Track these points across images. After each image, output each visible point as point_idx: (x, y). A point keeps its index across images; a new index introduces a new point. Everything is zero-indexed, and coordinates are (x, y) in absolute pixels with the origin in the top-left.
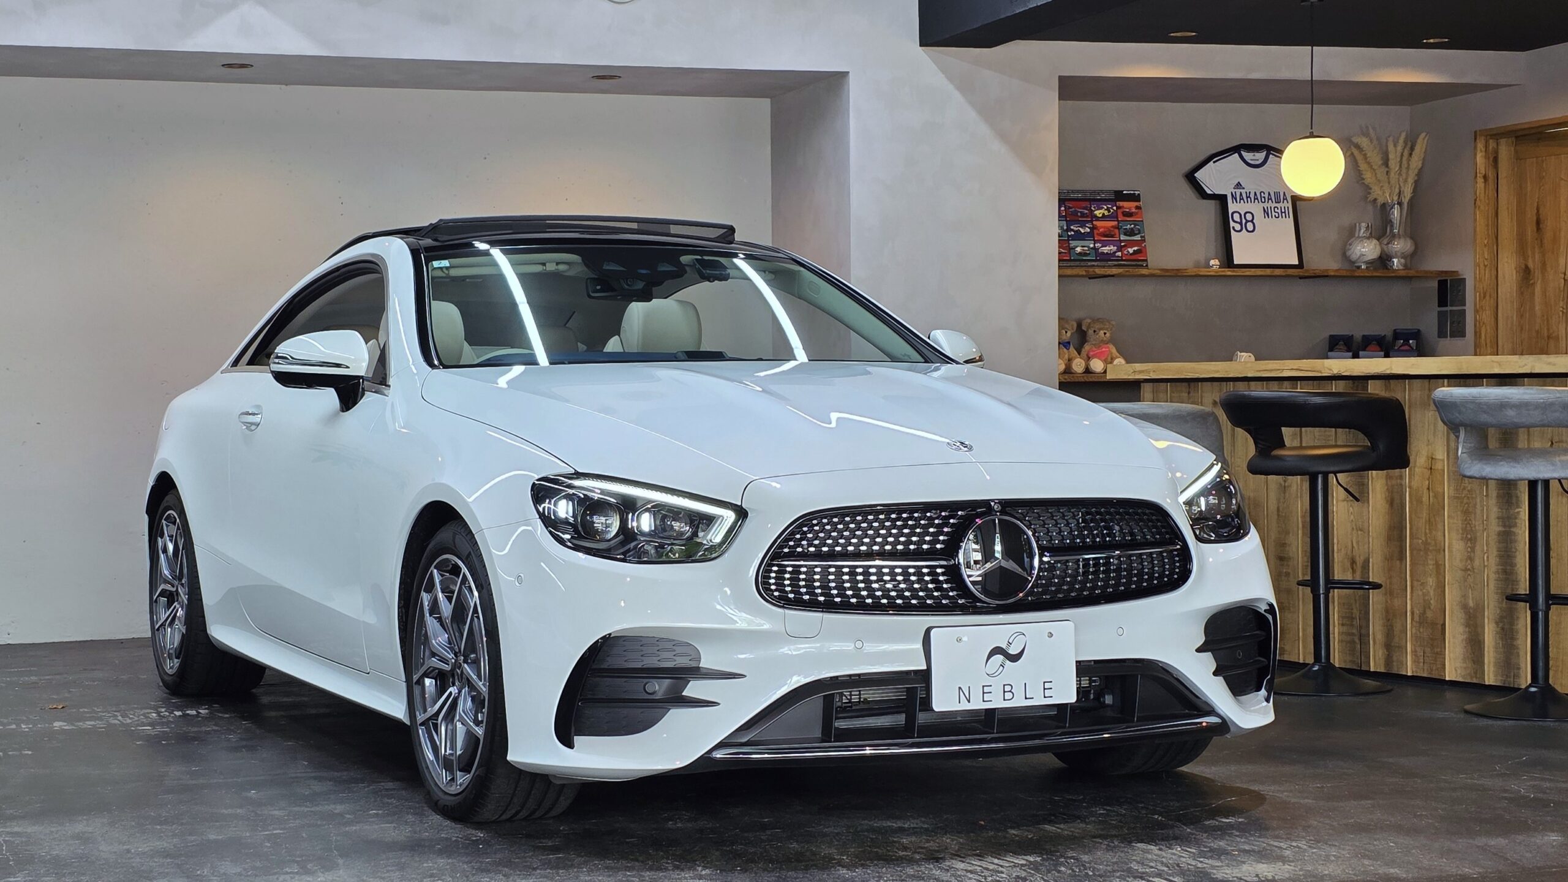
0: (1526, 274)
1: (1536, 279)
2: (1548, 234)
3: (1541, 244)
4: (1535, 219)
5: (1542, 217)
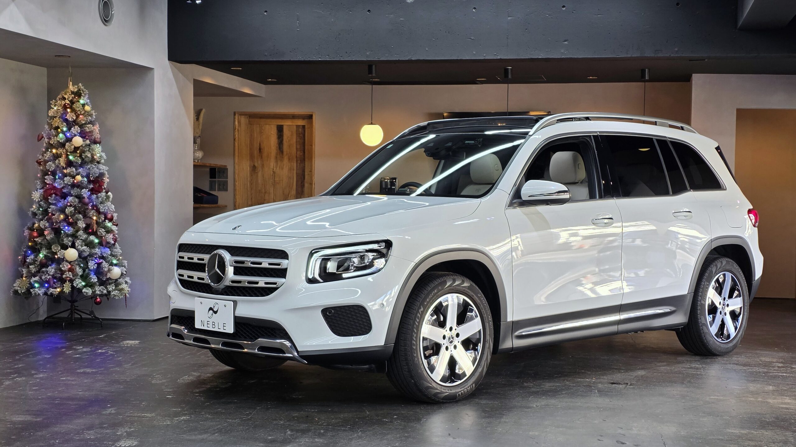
0: (254, 169)
1: (259, 170)
2: (265, 154)
3: (262, 157)
4: (259, 148)
5: (262, 147)
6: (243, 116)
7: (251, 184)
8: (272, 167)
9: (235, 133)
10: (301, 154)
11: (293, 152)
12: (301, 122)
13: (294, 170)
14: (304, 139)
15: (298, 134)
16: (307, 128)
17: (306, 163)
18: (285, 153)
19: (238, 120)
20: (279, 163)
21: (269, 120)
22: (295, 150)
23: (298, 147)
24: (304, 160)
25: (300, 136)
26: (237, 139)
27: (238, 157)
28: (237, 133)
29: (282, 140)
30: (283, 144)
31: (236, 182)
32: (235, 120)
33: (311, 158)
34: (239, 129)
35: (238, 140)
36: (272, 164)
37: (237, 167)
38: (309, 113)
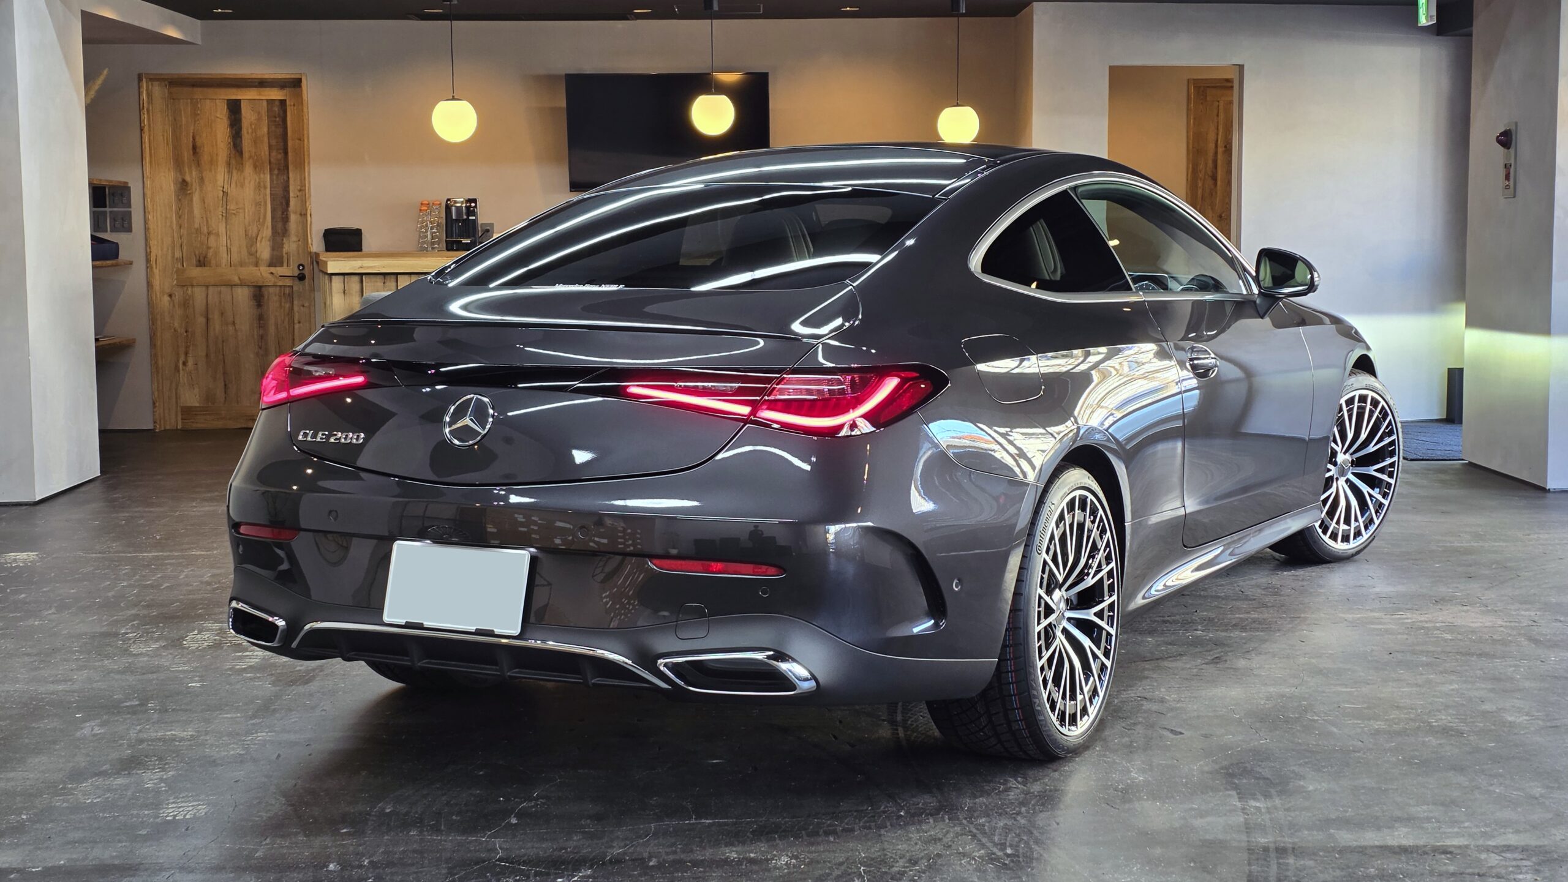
0: (183, 187)
1: (194, 190)
2: (205, 158)
3: (198, 165)
4: (191, 145)
5: (198, 144)
6: (156, 83)
7: (180, 217)
8: (220, 183)
9: (142, 118)
10: (280, 156)
11: (263, 153)
12: (276, 94)
13: (265, 188)
14: (286, 128)
15: (271, 117)
16: (291, 105)
17: (291, 175)
18: (246, 155)
19: (147, 90)
20: (235, 172)
21: (210, 91)
22: (267, 149)
23: (273, 142)
24: (287, 168)
25: (275, 121)
26: (146, 129)
27: (151, 162)
28: (146, 116)
29: (240, 129)
30: (241, 137)
31: (149, 213)
32: (141, 90)
33: (301, 165)
34: (151, 108)
35: (150, 131)
36: (221, 175)
37: (148, 183)
38: (293, 76)
